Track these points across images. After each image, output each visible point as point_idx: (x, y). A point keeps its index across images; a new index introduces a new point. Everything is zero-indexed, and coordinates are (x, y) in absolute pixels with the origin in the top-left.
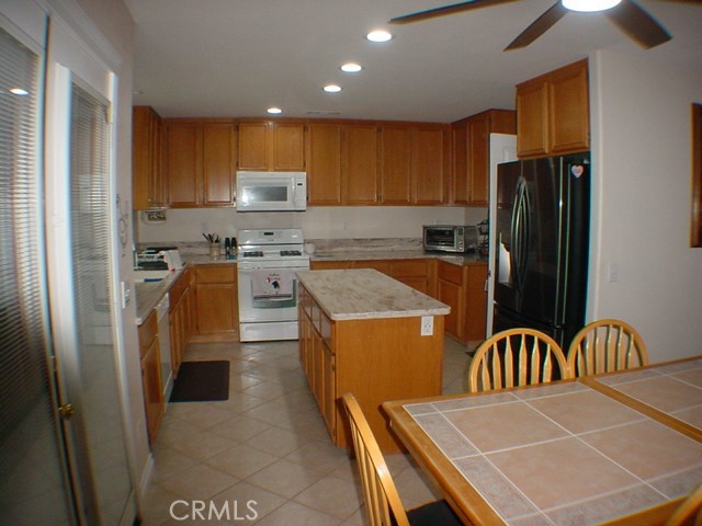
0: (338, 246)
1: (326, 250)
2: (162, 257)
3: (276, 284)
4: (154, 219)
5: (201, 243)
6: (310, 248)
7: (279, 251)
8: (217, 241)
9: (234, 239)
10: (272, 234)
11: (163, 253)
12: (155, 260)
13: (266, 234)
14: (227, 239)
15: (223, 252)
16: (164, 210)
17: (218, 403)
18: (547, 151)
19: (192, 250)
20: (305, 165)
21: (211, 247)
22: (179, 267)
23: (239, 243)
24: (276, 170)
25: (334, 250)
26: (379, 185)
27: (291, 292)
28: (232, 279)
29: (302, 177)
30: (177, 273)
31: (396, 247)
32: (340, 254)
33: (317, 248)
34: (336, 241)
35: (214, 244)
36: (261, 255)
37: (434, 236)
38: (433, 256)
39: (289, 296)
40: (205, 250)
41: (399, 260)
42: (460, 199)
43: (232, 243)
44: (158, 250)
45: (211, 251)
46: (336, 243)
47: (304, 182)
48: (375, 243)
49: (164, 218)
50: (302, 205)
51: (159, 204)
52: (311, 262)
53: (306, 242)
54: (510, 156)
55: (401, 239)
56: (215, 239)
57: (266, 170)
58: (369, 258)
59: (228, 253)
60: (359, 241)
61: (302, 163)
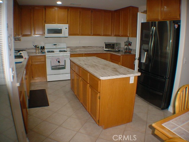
1: (73, 50)
2: (21, 54)
3: (59, 62)
4: (16, 40)
5: (32, 49)
6: (68, 49)
7: (59, 50)
8: (38, 48)
9: (44, 47)
10: (56, 45)
11: (21, 52)
12: (18, 55)
13: (54, 45)
14: (41, 47)
15: (40, 51)
16: (20, 37)
17: (46, 108)
18: (160, 19)
19: (29, 51)
20: (68, 22)
21: (36, 49)
22: (27, 57)
23: (45, 48)
24: (58, 23)
25: (76, 50)
26: (91, 29)
27: (64, 64)
28: (44, 60)
29: (67, 26)
30: (27, 59)
31: (95, 49)
32: (78, 51)
33: (70, 49)
34: (77, 47)
36: (53, 52)
37: (108, 45)
38: (109, 52)
39: (63, 66)
40: (34, 51)
41: (98, 53)
42: (117, 34)
43: (43, 48)
44: (19, 51)
45: (36, 51)
46: (77, 48)
47: (68, 27)
48: (89, 48)
49: (20, 40)
50: (67, 35)
51: (19, 35)
52: (70, 54)
53: (68, 47)
54: (144, 21)
55: (97, 47)
56: (37, 47)
57: (55, 23)
58: (89, 53)
59: (41, 51)
60: (84, 47)
61: (67, 21)
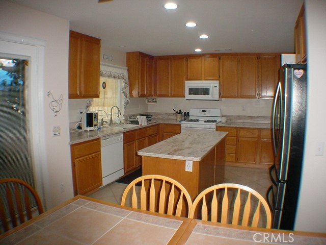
0: (239, 119)
1: (233, 121)
4: (150, 102)
5: (174, 114)
6: (224, 119)
8: (180, 115)
9: (188, 113)
10: (205, 111)
13: (203, 111)
14: (185, 113)
15: (183, 118)
19: (170, 117)
21: (177, 116)
23: (191, 114)
24: (205, 80)
25: (237, 121)
29: (216, 83)
33: (227, 120)
35: (178, 115)
40: (175, 118)
43: (187, 115)
45: (177, 118)
46: (239, 117)
47: (217, 85)
49: (156, 102)
50: (217, 97)
52: (218, 126)
53: (222, 116)
57: (200, 80)
59: (185, 119)
60: (250, 117)
61: (218, 76)
